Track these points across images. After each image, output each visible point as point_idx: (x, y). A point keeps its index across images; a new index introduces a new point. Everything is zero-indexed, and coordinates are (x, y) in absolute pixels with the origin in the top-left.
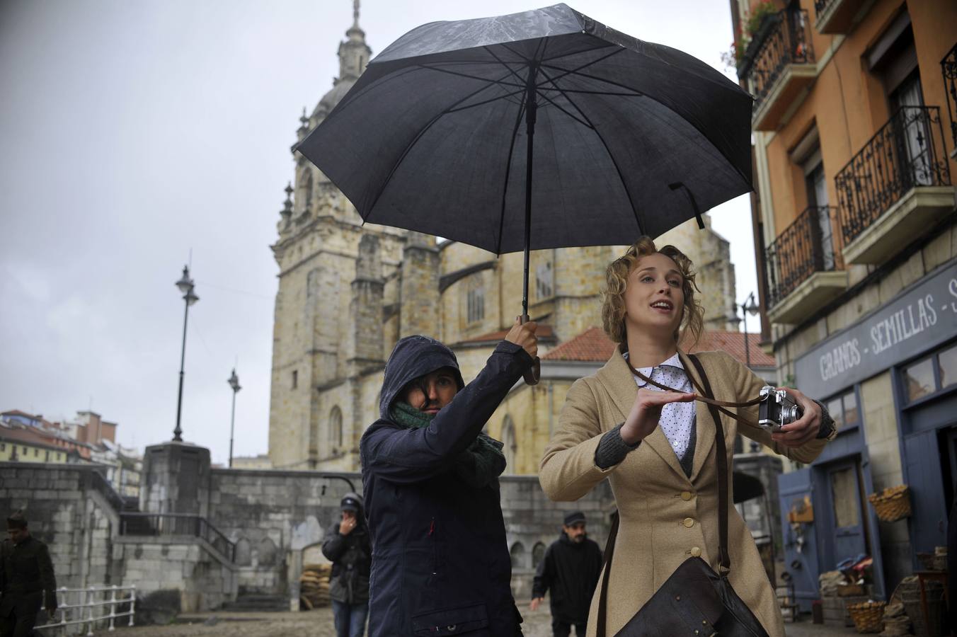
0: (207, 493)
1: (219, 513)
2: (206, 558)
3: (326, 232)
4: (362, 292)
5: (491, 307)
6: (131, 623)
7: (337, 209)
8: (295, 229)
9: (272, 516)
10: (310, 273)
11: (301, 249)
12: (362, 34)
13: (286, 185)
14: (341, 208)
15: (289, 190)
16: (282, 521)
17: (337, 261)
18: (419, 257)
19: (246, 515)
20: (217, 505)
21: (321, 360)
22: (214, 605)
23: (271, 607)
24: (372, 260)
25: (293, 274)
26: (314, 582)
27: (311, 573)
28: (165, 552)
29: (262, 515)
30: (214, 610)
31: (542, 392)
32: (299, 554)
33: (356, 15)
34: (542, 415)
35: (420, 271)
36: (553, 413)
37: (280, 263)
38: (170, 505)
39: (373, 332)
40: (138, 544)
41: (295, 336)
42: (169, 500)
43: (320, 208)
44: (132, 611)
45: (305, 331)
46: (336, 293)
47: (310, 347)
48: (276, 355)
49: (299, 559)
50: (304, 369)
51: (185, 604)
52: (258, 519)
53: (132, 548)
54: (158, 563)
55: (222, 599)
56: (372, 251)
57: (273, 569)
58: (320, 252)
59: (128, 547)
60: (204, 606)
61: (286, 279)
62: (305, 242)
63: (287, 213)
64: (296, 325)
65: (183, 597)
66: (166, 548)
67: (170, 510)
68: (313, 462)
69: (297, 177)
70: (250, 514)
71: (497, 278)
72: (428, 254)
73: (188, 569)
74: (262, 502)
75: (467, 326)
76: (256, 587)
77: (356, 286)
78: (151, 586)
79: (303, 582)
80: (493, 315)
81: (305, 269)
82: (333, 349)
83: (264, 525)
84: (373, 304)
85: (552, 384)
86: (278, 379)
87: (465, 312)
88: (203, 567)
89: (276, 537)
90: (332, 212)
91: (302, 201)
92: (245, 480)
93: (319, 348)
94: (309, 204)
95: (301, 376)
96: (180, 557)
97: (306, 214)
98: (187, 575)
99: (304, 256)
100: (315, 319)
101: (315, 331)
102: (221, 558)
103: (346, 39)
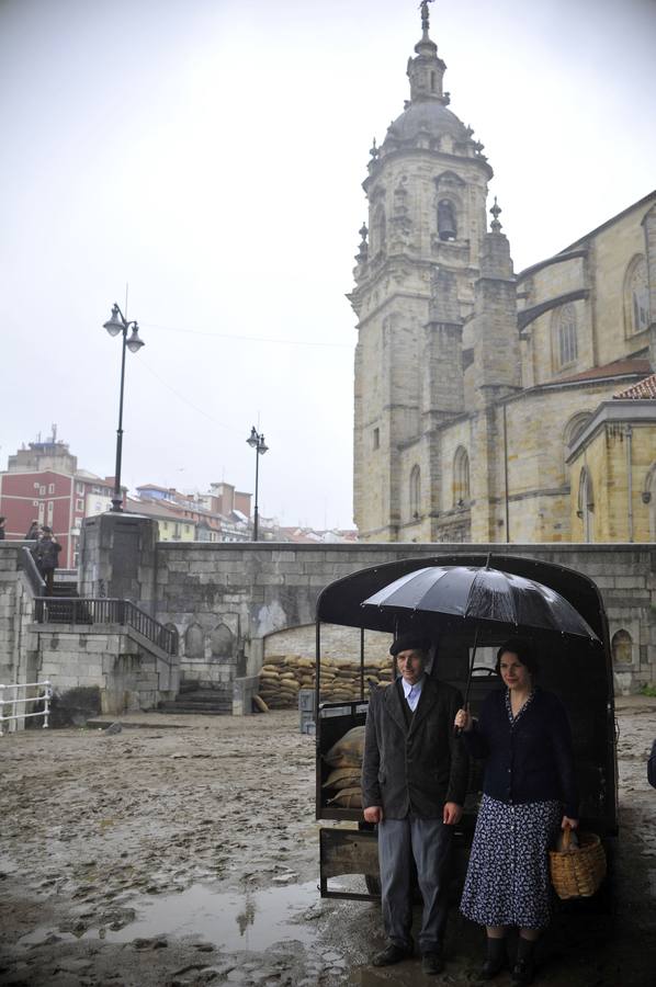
0: (151, 572)
1: (167, 595)
2: (135, 649)
3: (400, 273)
4: (437, 334)
5: (584, 343)
6: (46, 725)
7: (411, 246)
8: (370, 273)
9: (227, 598)
10: (386, 320)
11: (377, 295)
12: (434, 47)
13: (360, 227)
14: (416, 246)
15: (363, 232)
16: (238, 604)
17: (414, 304)
18: (493, 290)
19: (198, 597)
20: (165, 585)
21: (400, 415)
22: (147, 705)
23: (212, 709)
24: (446, 299)
25: (371, 323)
26: (275, 678)
27: (272, 667)
28: (83, 643)
29: (216, 597)
30: (146, 711)
31: (618, 438)
32: (259, 642)
33: (426, 26)
34: (620, 466)
35: (494, 306)
36: (632, 462)
37: (358, 314)
38: (102, 587)
39: (451, 380)
40: (54, 634)
41: (375, 391)
42: (100, 581)
43: (393, 248)
44: (46, 711)
45: (384, 384)
46: (415, 340)
47: (388, 402)
48: (358, 415)
49: (259, 651)
50: (384, 425)
51: (105, 705)
52: (211, 602)
53: (47, 638)
54: (76, 655)
55: (159, 698)
56: (446, 289)
57: (229, 660)
58: (397, 295)
59: (42, 636)
60: (135, 705)
61: (365, 329)
62: (381, 286)
63: (361, 258)
64: (376, 378)
65: (104, 696)
66: (83, 638)
67: (101, 593)
68: (395, 528)
69: (370, 215)
70: (203, 596)
71: (590, 308)
72: (503, 286)
73: (109, 662)
74: (215, 582)
75: (561, 368)
76: (210, 683)
77: (429, 328)
78: (69, 683)
79: (262, 677)
80: (586, 353)
81: (382, 316)
82: (414, 402)
83: (218, 608)
84: (450, 349)
85: (630, 427)
86: (361, 439)
87: (557, 351)
88: (130, 660)
89: (232, 623)
90: (406, 250)
91: (377, 243)
92: (196, 555)
93: (396, 402)
94: (383, 245)
95: (381, 434)
96: (99, 650)
97: (381, 255)
98: (107, 671)
99: (381, 302)
100: (392, 369)
101: (392, 383)
102: (155, 649)
103: (415, 55)
